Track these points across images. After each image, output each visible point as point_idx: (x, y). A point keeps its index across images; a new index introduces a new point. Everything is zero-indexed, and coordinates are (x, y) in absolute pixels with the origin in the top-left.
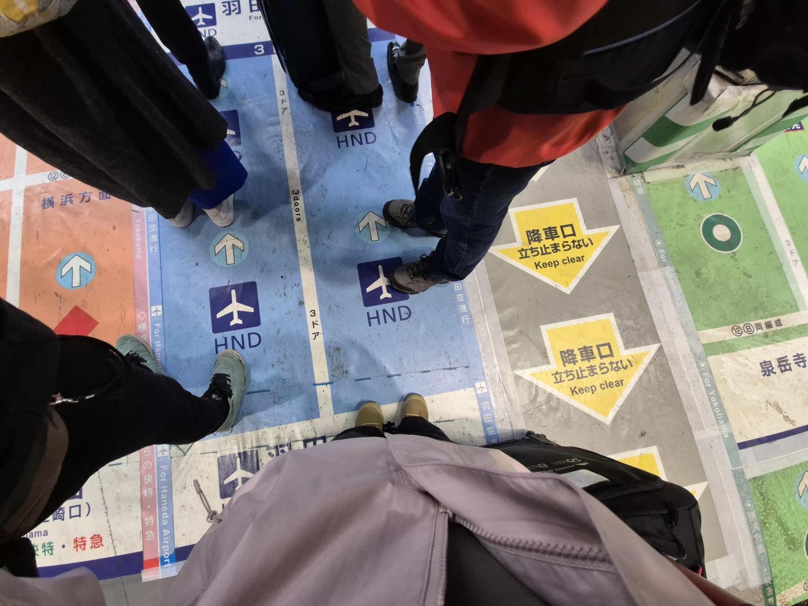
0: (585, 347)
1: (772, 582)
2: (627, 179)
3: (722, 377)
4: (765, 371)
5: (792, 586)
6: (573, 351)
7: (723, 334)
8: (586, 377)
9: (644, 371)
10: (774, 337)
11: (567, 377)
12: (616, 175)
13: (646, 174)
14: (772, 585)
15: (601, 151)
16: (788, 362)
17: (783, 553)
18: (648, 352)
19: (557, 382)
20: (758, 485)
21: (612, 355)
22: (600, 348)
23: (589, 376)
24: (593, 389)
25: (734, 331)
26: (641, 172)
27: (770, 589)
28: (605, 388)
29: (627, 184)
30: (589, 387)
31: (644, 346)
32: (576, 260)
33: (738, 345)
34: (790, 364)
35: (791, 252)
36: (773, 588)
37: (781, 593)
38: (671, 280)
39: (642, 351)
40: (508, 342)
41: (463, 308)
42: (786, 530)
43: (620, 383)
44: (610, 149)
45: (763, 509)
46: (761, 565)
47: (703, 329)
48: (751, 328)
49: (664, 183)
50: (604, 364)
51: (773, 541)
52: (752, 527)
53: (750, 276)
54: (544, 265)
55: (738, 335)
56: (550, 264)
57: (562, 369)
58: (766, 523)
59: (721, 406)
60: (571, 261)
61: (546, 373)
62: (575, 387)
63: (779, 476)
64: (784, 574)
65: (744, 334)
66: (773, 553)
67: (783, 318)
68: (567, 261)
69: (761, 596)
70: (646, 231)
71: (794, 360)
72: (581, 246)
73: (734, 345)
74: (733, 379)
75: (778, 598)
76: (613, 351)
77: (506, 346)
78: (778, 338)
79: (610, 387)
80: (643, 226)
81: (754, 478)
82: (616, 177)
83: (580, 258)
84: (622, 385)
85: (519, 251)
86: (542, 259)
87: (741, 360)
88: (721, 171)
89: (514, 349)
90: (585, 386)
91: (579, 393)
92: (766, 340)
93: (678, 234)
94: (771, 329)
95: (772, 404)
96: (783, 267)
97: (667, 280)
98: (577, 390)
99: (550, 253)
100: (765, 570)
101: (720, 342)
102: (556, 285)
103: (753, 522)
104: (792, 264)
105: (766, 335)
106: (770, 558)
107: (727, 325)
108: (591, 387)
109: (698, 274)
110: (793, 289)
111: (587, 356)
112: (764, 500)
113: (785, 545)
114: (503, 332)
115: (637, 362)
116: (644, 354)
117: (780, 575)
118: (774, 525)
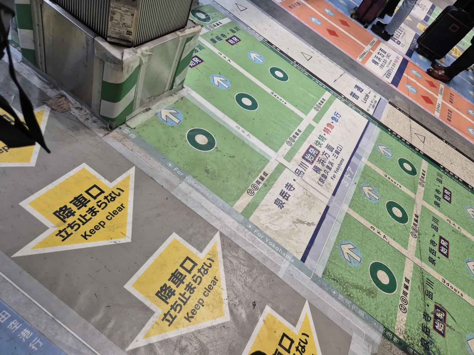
0: (172, 274)
1: (384, 327)
2: (117, 131)
3: (264, 226)
4: (280, 205)
5: (396, 318)
6: (165, 285)
7: (245, 200)
8: (190, 297)
9: (223, 258)
10: (269, 183)
11: (175, 310)
12: (106, 132)
13: (128, 123)
14: (387, 330)
15: (82, 120)
16: (286, 192)
17: (372, 304)
18: (216, 243)
19: (171, 323)
20: (328, 276)
21: (195, 264)
22: (184, 265)
23: (191, 295)
24: (201, 303)
25: (249, 193)
26: (124, 123)
27: (388, 333)
28: (208, 294)
29: (119, 135)
30: (197, 303)
31: (211, 240)
32: (118, 211)
33: (257, 200)
34: (287, 193)
35: (243, 132)
36: (389, 331)
37: (395, 329)
38: (195, 185)
39: (212, 245)
40: (101, 327)
41: (26, 333)
42: (361, 288)
43: (215, 281)
44: (89, 116)
45: (342, 288)
46: (371, 323)
47: (234, 204)
48: (256, 186)
49: (145, 124)
50: (195, 275)
51: (362, 302)
52: (346, 304)
53: (234, 157)
54: (92, 232)
55: (253, 194)
56: (96, 228)
57: (167, 308)
58: (350, 294)
59: (277, 245)
60: (114, 214)
61: (157, 323)
62: (188, 314)
63: (332, 260)
64: (385, 316)
65: (256, 192)
66: (368, 309)
67: (265, 170)
68: (111, 216)
69: (389, 342)
70: (156, 161)
71: (287, 189)
72: (114, 198)
73: (256, 202)
74: (270, 223)
75: (397, 334)
76: (194, 260)
77: (102, 333)
78: (271, 182)
79: (211, 289)
80: (151, 158)
81: (323, 274)
82: (108, 134)
83: (120, 208)
84: (217, 281)
85: (57, 235)
86: (86, 228)
87: (264, 208)
88: (175, 103)
89: (113, 328)
90: (194, 306)
91: (193, 316)
92: (267, 188)
93: (177, 153)
94: (265, 180)
95: (297, 222)
96: (245, 142)
97: (193, 186)
98: (190, 315)
99: (91, 218)
100: (375, 324)
101: (248, 205)
102: (115, 242)
103: (344, 301)
104: (248, 138)
105: (265, 185)
106: (370, 314)
107: (244, 193)
108: (199, 302)
109: (207, 171)
110: (258, 151)
111: (179, 280)
112: (337, 282)
113: (369, 297)
114: (89, 322)
115: (215, 256)
116: (215, 246)
117: (384, 319)
118: (354, 292)
